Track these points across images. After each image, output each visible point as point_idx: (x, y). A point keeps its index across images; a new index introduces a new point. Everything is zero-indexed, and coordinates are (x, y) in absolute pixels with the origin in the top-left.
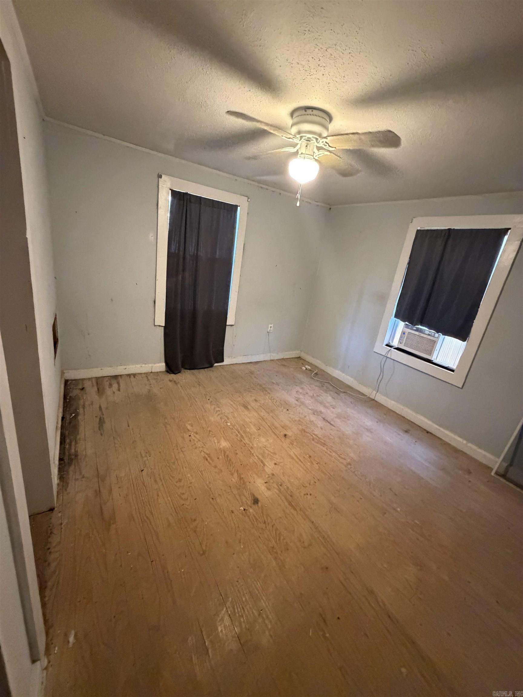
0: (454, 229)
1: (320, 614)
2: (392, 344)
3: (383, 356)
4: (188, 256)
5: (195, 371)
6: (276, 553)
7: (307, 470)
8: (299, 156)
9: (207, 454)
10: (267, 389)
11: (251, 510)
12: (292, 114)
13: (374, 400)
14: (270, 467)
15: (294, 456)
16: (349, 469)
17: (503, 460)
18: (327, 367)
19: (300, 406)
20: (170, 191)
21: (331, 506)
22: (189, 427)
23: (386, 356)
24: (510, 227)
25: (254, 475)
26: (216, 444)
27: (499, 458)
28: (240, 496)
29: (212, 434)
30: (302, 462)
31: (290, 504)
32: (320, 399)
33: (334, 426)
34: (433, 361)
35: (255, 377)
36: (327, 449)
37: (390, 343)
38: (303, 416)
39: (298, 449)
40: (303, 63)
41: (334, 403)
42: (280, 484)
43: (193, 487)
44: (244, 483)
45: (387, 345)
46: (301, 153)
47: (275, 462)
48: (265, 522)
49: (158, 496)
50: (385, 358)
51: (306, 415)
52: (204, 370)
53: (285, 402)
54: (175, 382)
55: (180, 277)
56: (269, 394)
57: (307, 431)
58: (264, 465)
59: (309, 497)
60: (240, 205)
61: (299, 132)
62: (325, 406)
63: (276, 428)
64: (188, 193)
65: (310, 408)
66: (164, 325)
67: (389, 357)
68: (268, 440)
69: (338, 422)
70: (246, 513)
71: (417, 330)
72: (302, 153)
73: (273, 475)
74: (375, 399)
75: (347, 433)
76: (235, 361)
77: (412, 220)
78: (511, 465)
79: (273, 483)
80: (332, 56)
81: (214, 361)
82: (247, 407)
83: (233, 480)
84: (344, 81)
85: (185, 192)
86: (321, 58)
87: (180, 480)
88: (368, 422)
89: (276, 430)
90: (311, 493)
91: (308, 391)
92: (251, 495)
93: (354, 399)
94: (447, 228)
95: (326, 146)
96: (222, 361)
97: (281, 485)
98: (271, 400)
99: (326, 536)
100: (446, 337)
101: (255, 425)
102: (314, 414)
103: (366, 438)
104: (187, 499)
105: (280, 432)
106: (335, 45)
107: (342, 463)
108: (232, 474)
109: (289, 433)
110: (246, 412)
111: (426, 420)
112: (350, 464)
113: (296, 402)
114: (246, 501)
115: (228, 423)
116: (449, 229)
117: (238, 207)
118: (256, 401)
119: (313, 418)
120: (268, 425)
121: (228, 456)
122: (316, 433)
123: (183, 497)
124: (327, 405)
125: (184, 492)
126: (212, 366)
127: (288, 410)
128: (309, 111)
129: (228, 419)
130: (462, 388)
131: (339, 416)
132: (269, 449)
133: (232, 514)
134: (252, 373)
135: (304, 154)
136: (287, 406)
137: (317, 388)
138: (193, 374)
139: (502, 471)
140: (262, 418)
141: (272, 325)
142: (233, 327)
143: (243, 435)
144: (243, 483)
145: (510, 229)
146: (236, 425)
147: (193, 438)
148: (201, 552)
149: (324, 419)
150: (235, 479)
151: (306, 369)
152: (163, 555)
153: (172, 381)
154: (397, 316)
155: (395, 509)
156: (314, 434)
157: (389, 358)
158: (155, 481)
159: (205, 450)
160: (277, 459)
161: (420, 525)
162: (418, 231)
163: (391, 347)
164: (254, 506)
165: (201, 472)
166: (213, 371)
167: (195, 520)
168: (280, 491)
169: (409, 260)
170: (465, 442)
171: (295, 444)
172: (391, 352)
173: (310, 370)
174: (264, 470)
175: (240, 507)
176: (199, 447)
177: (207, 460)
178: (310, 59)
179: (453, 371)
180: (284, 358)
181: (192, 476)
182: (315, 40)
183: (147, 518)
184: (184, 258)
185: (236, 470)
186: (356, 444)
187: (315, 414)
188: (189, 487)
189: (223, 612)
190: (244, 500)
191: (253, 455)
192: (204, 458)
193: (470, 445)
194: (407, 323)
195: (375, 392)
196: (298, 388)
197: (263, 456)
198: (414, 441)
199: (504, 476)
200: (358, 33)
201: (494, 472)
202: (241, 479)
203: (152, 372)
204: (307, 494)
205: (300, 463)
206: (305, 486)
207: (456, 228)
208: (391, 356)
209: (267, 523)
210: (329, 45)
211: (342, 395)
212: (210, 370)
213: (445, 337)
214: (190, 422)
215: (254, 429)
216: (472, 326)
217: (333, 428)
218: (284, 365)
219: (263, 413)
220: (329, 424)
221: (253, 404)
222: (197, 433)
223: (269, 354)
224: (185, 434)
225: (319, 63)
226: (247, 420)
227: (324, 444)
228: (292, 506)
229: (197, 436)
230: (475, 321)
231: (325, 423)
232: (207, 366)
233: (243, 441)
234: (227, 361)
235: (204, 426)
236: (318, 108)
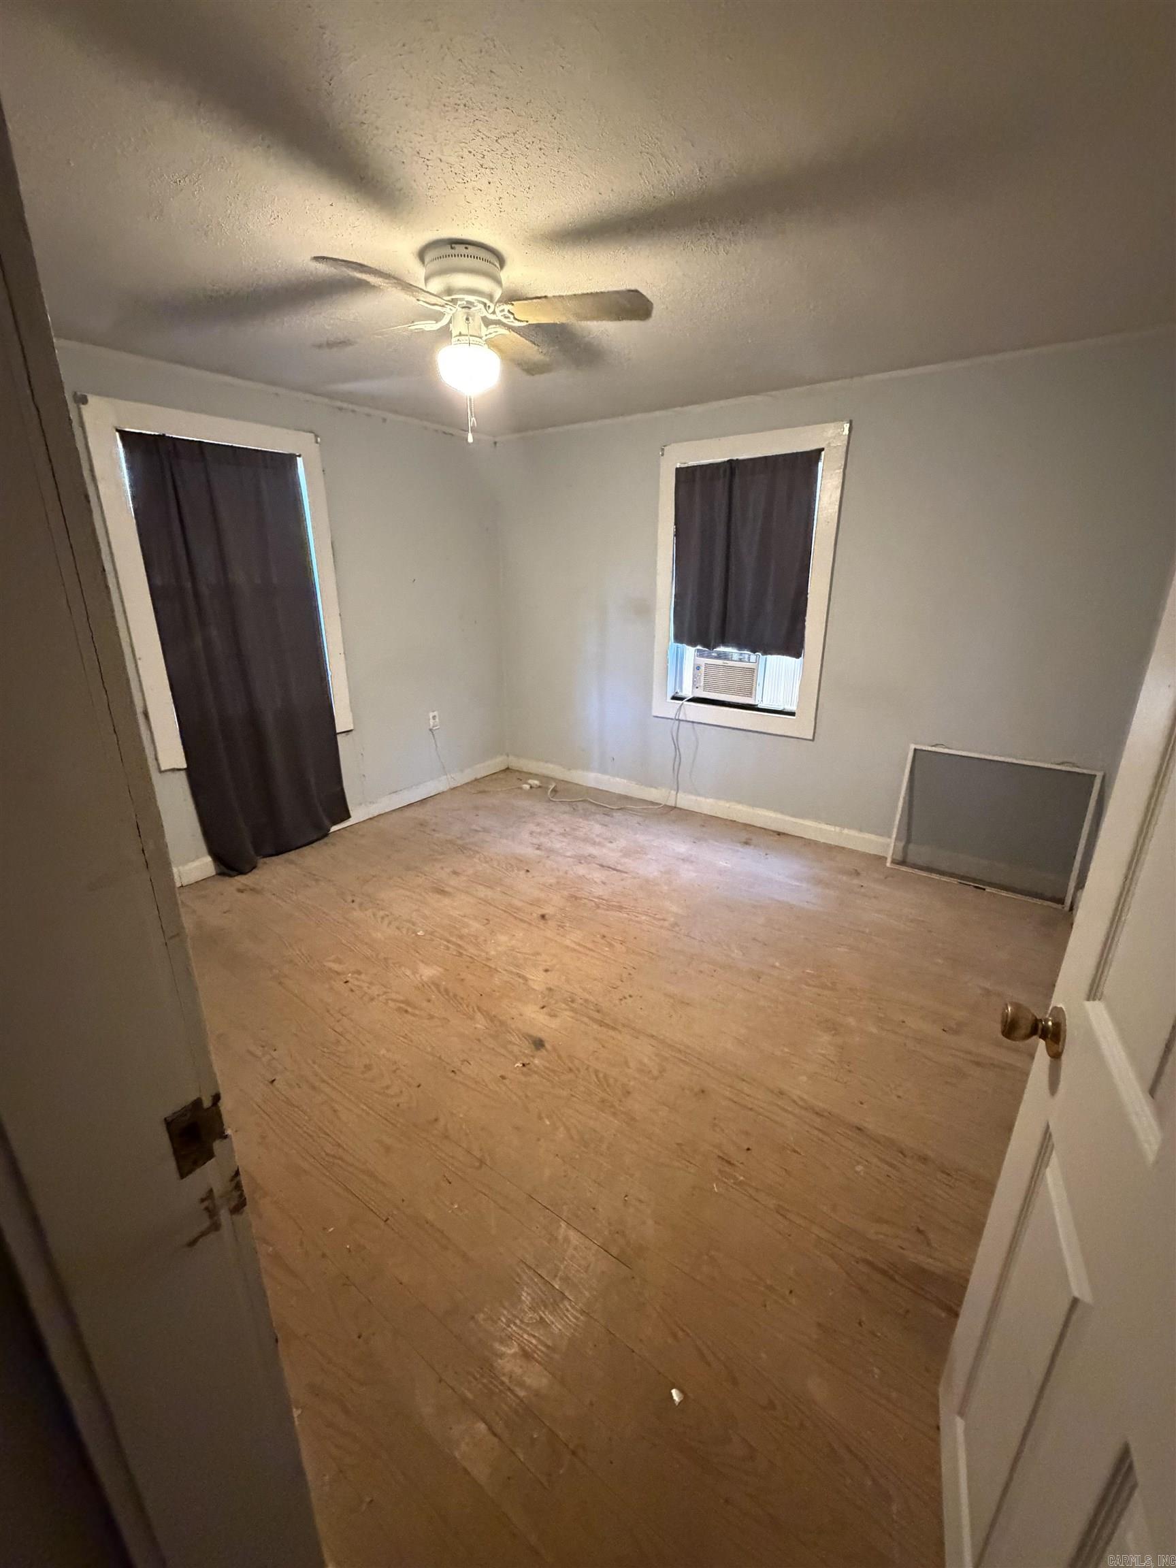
0: (737, 460)
1: (719, 1157)
2: (680, 694)
3: (672, 719)
4: (204, 590)
5: (292, 855)
6: (612, 1106)
7: (609, 961)
8: (454, 340)
9: (402, 1002)
10: (469, 846)
11: (536, 1061)
12: (422, 255)
13: (675, 807)
14: (537, 979)
15: (573, 945)
16: (678, 933)
17: (897, 839)
18: (571, 771)
19: (548, 857)
20: (117, 434)
21: (672, 1001)
22: (336, 967)
23: (677, 718)
24: (822, 446)
25: (515, 1004)
26: (412, 977)
27: (890, 837)
28: (505, 1047)
29: (394, 964)
30: (594, 951)
31: (601, 1023)
32: (580, 833)
33: (626, 873)
34: (757, 705)
35: (434, 830)
36: (628, 914)
37: (677, 693)
38: (561, 873)
39: (578, 932)
40: (453, 160)
41: (609, 834)
42: (569, 999)
43: (402, 1067)
44: (502, 1023)
45: (674, 698)
46: (458, 333)
47: (545, 967)
48: (571, 1070)
49: (335, 1111)
50: (677, 722)
51: (567, 868)
52: (312, 847)
53: (516, 858)
54: (253, 890)
55: (198, 642)
56: (478, 852)
57: (580, 896)
58: (526, 979)
59: (629, 1000)
60: (302, 453)
61: (449, 291)
62: (594, 843)
63: (518, 909)
64: (167, 435)
65: (568, 854)
66: (185, 766)
67: (684, 719)
68: (514, 935)
69: (629, 864)
70: (529, 1069)
71: (720, 656)
72: (460, 334)
73: (550, 989)
74: (678, 806)
75: (651, 876)
76: (374, 810)
77: (663, 450)
78: (908, 841)
79: (555, 1004)
80: (507, 152)
81: (327, 822)
82: (442, 891)
83: (478, 1026)
84: (528, 195)
85: (157, 434)
86: (485, 153)
87: (368, 1067)
88: (681, 847)
89: (520, 913)
90: (631, 993)
91: (552, 826)
92: (525, 1038)
93: (640, 816)
94: (726, 459)
95: (508, 318)
96: (347, 816)
97: (573, 1001)
98: (486, 862)
99: (682, 1048)
100: (769, 657)
101: (475, 918)
102: (580, 863)
103: (687, 874)
104: (401, 1092)
105: (531, 914)
106: (514, 134)
107: (662, 927)
108: (472, 1018)
109: (548, 910)
110: (447, 901)
111: (772, 814)
112: (676, 924)
113: (538, 852)
114: (521, 1052)
115: (419, 932)
116: (730, 461)
117: (298, 458)
118: (455, 873)
119: (581, 870)
120: (502, 910)
121: (447, 991)
122: (596, 894)
123: (389, 1092)
124: (597, 840)
125: (389, 1082)
126: (326, 834)
127: (528, 871)
128: (460, 249)
129: (414, 924)
130: (813, 740)
131: (627, 853)
132: (524, 950)
133: (504, 1081)
134: (422, 824)
135: (467, 335)
136: (524, 865)
137: (566, 817)
138: (292, 862)
139: (899, 857)
140: (485, 901)
141: (435, 713)
142: (351, 734)
143: (460, 942)
144: (499, 1025)
145: (823, 449)
146: (436, 931)
147: (356, 983)
148: (477, 1164)
149: (602, 866)
150: (481, 1023)
151: (531, 787)
152: (403, 1201)
153: (245, 890)
154: (679, 638)
155: (774, 967)
156: (595, 897)
157: (683, 721)
158: (314, 1088)
159: (394, 996)
160: (545, 961)
161: (816, 973)
162: (677, 469)
163: (681, 699)
164: (539, 1053)
165: (405, 1037)
166: (333, 844)
167: (436, 1120)
168: (573, 1010)
169: (676, 528)
170: (838, 829)
171: (568, 925)
172: (684, 709)
173: (540, 787)
174: (530, 989)
175: (514, 1065)
176: (378, 995)
177: (406, 1011)
178: (466, 153)
179: (792, 714)
180: (479, 777)
181: (388, 1050)
182: (476, 122)
183: (334, 1156)
184: (197, 595)
185: (476, 1009)
186: (674, 890)
187: (582, 862)
188: (394, 1071)
189: (562, 1231)
190: (516, 1049)
191: (497, 971)
192: (399, 1009)
193: (846, 831)
194: (699, 647)
195: (673, 793)
196: (532, 827)
197: (517, 966)
198: (764, 854)
199: (903, 862)
200: (555, 119)
201: (889, 860)
202: (492, 1018)
203: (182, 886)
204: (625, 998)
205: (591, 953)
206: (615, 986)
207: (741, 458)
208: (686, 717)
209: (574, 1069)
210: (503, 134)
211: (618, 816)
212: (326, 844)
213: (766, 658)
214: (333, 957)
215: (475, 926)
216: (804, 627)
217: (626, 875)
218: (484, 792)
219: (483, 892)
220: (615, 872)
221: (454, 882)
222: (359, 973)
223: (445, 777)
224: (333, 983)
225: (481, 162)
226: (455, 913)
227: (620, 908)
228: (607, 1026)
229: (363, 977)
230: (807, 618)
231: (607, 872)
232: (315, 837)
233: (464, 953)
234: (358, 814)
235: (369, 953)
236: (476, 242)
